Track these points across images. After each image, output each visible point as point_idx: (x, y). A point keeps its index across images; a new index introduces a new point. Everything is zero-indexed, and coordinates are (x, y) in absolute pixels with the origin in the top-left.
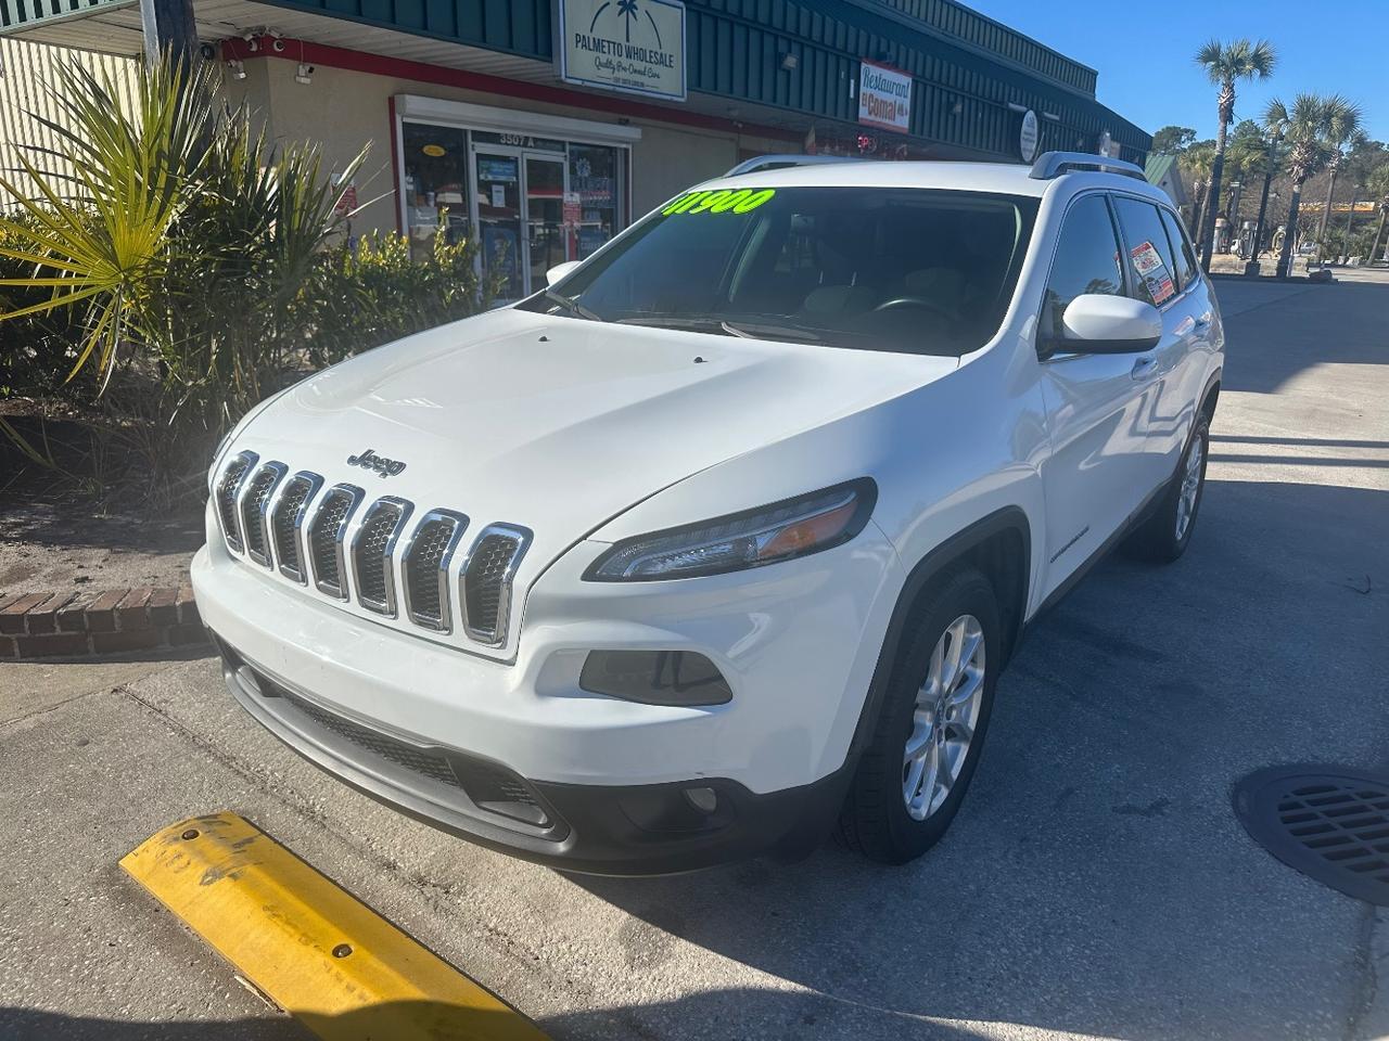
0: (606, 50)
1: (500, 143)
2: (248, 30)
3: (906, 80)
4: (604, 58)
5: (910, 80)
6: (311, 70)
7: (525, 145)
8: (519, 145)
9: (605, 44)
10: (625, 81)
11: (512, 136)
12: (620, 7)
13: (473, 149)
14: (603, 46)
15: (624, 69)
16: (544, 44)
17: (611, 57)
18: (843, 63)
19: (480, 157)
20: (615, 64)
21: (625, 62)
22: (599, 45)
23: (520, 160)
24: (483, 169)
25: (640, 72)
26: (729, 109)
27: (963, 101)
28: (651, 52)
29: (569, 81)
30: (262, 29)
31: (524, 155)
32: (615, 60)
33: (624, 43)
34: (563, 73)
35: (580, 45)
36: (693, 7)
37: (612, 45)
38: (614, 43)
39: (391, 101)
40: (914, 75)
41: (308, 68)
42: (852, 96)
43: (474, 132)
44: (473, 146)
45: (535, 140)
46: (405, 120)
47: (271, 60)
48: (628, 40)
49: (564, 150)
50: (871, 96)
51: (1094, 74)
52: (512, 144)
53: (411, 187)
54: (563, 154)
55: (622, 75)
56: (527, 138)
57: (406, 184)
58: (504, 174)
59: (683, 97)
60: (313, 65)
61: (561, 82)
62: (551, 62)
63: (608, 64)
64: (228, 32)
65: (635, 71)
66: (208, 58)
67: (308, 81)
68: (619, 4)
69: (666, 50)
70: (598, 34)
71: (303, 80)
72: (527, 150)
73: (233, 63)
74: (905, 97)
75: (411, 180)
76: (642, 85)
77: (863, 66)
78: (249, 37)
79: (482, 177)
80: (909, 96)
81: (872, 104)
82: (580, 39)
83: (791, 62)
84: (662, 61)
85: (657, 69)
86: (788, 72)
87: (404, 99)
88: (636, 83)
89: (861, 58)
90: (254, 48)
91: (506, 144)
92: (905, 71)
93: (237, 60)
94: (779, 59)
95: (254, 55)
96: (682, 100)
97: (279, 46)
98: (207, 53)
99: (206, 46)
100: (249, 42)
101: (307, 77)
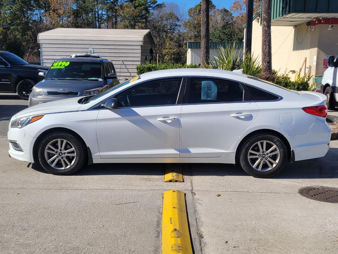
2: (315, 18)
6: (332, 26)
30: (318, 17)
41: (331, 26)
47: (321, 25)
60: (334, 25)
64: (311, 19)
66: (308, 25)
67: (331, 29)
71: (329, 29)
73: (312, 27)
78: (315, 20)
90: (317, 22)
93: (313, 25)
95: (317, 24)
97: (323, 21)
98: (308, 24)
99: (308, 22)
100: (315, 21)
101: (331, 28)
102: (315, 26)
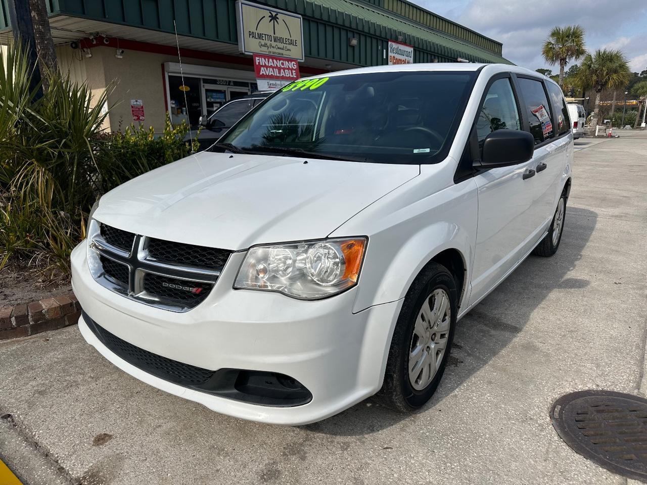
0: (264, 38)
1: (217, 84)
2: (91, 34)
3: (410, 50)
4: (263, 42)
5: (412, 49)
6: (122, 52)
7: (229, 85)
8: (226, 85)
9: (263, 36)
10: (274, 53)
11: (223, 81)
12: (270, 18)
13: (204, 87)
14: (263, 37)
15: (273, 47)
16: (234, 36)
17: (266, 42)
18: (380, 42)
19: (207, 91)
20: (268, 44)
21: (274, 44)
22: (260, 36)
23: (227, 92)
24: (209, 96)
25: (281, 49)
26: (326, 65)
27: (438, 59)
28: (286, 39)
29: (246, 53)
30: (98, 33)
31: (229, 89)
32: (269, 43)
33: (273, 35)
34: (243, 50)
35: (251, 36)
36: (306, 18)
37: (267, 36)
38: (268, 35)
39: (163, 66)
40: (414, 47)
41: (121, 51)
42: (385, 57)
43: (203, 79)
44: (203, 85)
45: (233, 82)
46: (170, 74)
47: (102, 47)
48: (274, 34)
49: (248, 87)
50: (394, 57)
51: (501, 45)
52: (223, 85)
53: (174, 106)
54: (248, 88)
55: (272, 50)
56: (230, 81)
57: (171, 105)
58: (219, 98)
59: (302, 60)
60: (125, 50)
61: (243, 54)
62: (238, 45)
63: (265, 45)
64: (82, 35)
65: (279, 48)
66: (75, 48)
67: (121, 57)
68: (270, 17)
69: (293, 38)
70: (260, 31)
71: (119, 57)
72: (229, 87)
73: (85, 49)
74: (411, 57)
75: (174, 102)
76: (282, 54)
77: (390, 43)
78: (91, 37)
79: (208, 100)
80: (412, 57)
81: (394, 61)
82: (251, 34)
83: (354, 42)
84: (291, 43)
85: (289, 47)
86: (353, 47)
87: (168, 64)
88: (279, 54)
89: (388, 39)
90: (95, 43)
91: (220, 84)
92: (410, 45)
93: (87, 49)
94: (348, 41)
95: (95, 46)
96: (303, 61)
97: (107, 41)
98: (74, 45)
99: (73, 42)
100: (92, 40)
101: (121, 55)
102: (94, 49)
